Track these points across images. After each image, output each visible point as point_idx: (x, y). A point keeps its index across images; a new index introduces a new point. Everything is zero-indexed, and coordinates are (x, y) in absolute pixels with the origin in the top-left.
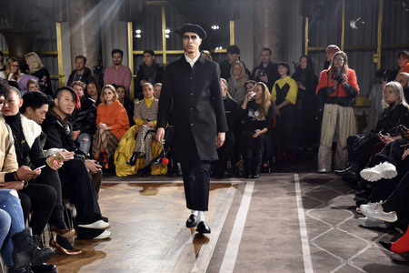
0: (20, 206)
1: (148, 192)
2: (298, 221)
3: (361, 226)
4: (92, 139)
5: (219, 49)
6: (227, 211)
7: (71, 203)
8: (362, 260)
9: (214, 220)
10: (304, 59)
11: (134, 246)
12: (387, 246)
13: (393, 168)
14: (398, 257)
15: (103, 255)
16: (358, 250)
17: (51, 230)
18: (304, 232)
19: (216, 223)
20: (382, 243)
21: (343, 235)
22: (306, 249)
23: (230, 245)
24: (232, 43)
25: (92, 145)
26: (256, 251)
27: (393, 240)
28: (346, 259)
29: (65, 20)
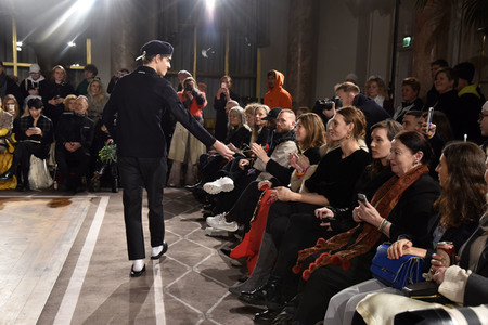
5: (76, 66)
9: (65, 234)
12: (227, 253)
13: (231, 182)
14: (236, 262)
16: (203, 257)
19: (67, 236)
20: (223, 251)
21: (191, 245)
24: (89, 61)
26: (107, 263)
27: (232, 247)
28: (192, 266)
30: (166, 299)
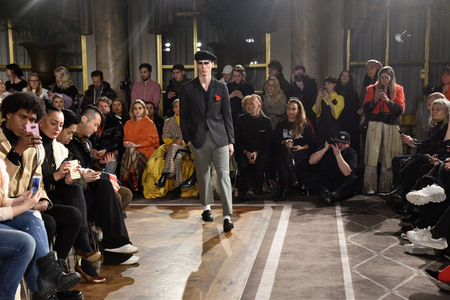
0: (44, 229)
1: (178, 215)
2: (338, 247)
3: (407, 253)
5: (254, 64)
7: (98, 226)
8: (408, 289)
9: (248, 246)
10: (346, 74)
11: (163, 272)
12: (434, 274)
13: (441, 190)
15: (130, 281)
16: (403, 279)
17: (76, 254)
18: (345, 260)
19: (250, 248)
20: (428, 272)
21: (388, 263)
22: (347, 276)
23: (266, 272)
24: (268, 57)
26: (293, 279)
28: (390, 287)
29: (90, 33)
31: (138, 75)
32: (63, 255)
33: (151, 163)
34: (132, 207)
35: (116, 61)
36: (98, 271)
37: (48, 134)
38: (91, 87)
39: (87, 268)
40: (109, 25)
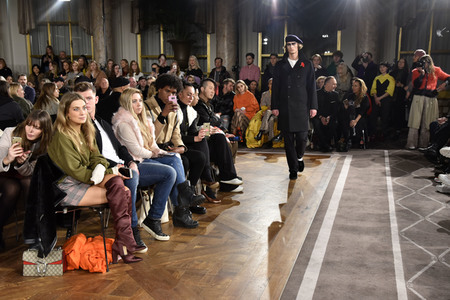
1: (270, 160)
2: (386, 186)
4: (230, 120)
5: (328, 53)
6: (330, 177)
7: (216, 165)
8: (438, 217)
9: (319, 183)
11: (260, 199)
15: (238, 203)
16: (434, 210)
17: (202, 183)
18: (391, 196)
21: (423, 198)
22: (392, 208)
23: (332, 201)
24: (339, 48)
25: (230, 125)
26: (352, 207)
28: (424, 216)
29: (213, 32)
30: (402, 240)
31: (244, 61)
32: (194, 183)
33: (252, 123)
34: (239, 154)
35: (229, 51)
36: (216, 195)
37: (184, 101)
38: (214, 70)
39: (209, 193)
40: (226, 27)
